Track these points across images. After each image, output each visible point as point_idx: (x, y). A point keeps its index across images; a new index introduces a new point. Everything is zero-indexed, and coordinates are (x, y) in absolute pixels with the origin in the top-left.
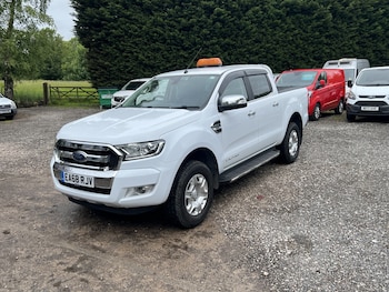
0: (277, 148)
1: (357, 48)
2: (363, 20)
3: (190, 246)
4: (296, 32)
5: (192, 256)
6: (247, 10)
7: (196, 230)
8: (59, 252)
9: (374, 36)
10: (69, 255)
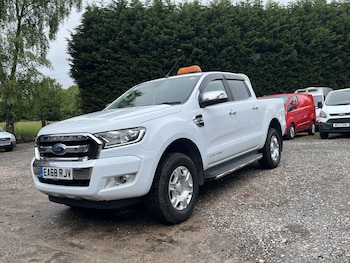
0: (259, 151)
1: (321, 79)
2: (324, 55)
3: (175, 239)
4: (267, 66)
5: (179, 248)
6: (222, 49)
7: (182, 225)
8: (33, 250)
9: (336, 68)
10: (44, 252)
